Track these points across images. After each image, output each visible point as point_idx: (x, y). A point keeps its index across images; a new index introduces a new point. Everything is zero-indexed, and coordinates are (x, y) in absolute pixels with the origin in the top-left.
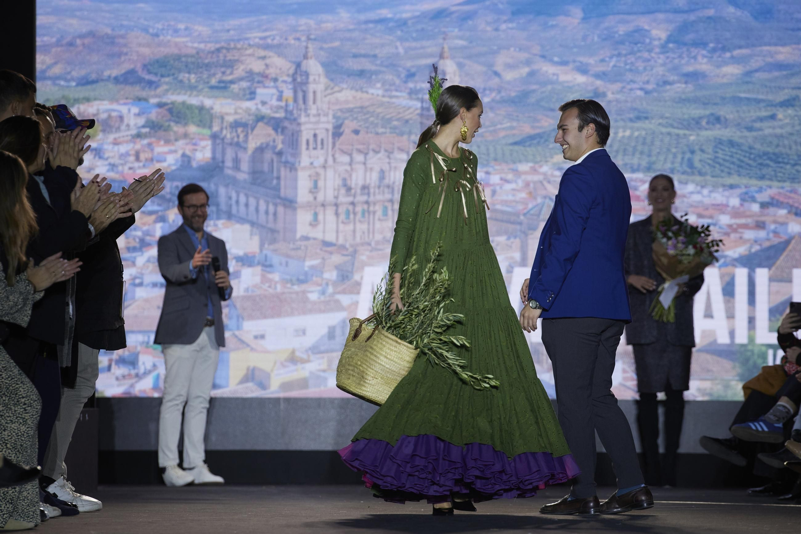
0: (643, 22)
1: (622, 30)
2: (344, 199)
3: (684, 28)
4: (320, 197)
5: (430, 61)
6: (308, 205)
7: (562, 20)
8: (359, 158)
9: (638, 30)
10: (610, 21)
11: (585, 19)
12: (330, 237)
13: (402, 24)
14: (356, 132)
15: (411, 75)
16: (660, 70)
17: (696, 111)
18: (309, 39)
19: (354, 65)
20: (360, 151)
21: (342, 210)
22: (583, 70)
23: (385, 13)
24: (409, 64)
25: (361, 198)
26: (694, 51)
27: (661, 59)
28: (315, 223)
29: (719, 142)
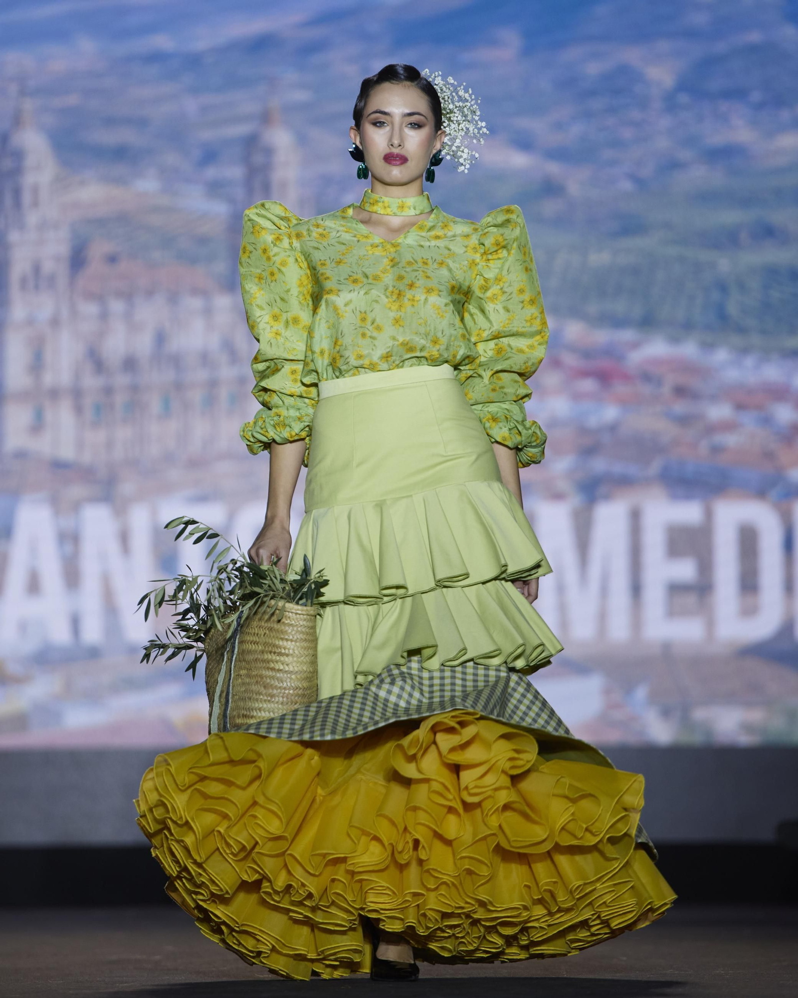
0: (632, 55)
1: (593, 69)
2: (91, 382)
3: (706, 65)
4: (48, 379)
5: (241, 130)
6: (24, 396)
7: (484, 54)
8: (117, 306)
9: (624, 70)
10: (572, 54)
11: (527, 51)
12: (67, 453)
13: (193, 61)
14: (112, 259)
15: (210, 156)
16: (662, 143)
17: (730, 217)
18: (23, 92)
19: (108, 137)
20: (119, 294)
21: (88, 402)
22: (524, 143)
23: (162, 42)
24: (207, 135)
25: (122, 380)
26: (724, 106)
27: (665, 122)
28: (37, 426)
29: (772, 273)
